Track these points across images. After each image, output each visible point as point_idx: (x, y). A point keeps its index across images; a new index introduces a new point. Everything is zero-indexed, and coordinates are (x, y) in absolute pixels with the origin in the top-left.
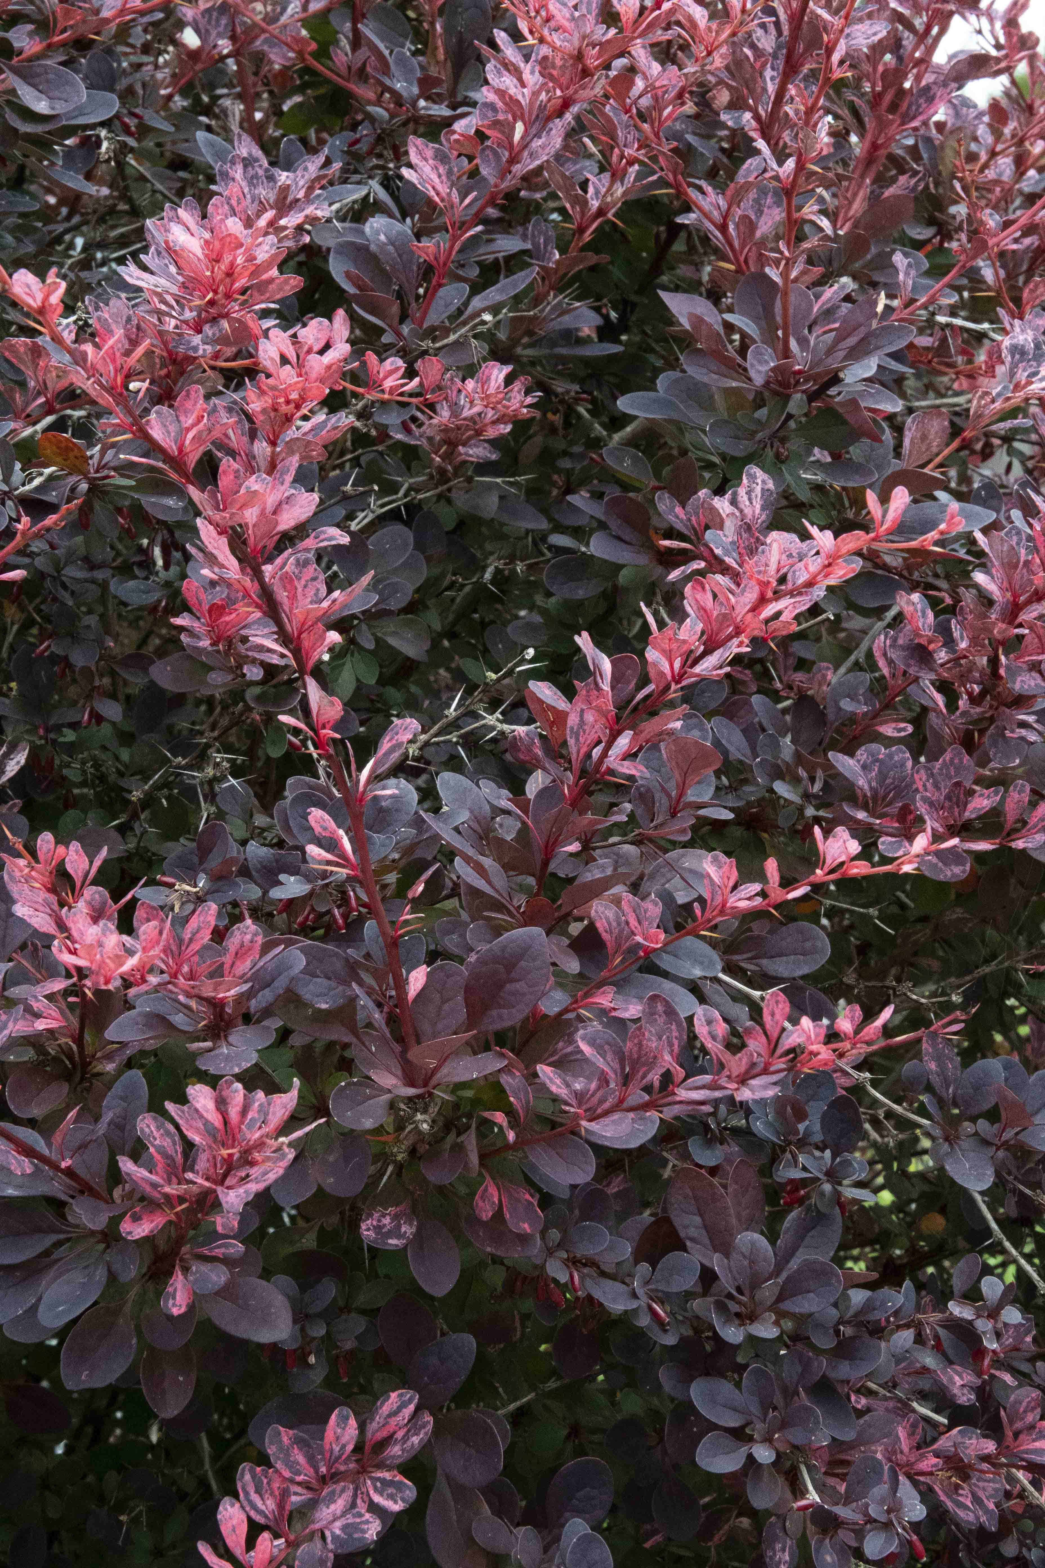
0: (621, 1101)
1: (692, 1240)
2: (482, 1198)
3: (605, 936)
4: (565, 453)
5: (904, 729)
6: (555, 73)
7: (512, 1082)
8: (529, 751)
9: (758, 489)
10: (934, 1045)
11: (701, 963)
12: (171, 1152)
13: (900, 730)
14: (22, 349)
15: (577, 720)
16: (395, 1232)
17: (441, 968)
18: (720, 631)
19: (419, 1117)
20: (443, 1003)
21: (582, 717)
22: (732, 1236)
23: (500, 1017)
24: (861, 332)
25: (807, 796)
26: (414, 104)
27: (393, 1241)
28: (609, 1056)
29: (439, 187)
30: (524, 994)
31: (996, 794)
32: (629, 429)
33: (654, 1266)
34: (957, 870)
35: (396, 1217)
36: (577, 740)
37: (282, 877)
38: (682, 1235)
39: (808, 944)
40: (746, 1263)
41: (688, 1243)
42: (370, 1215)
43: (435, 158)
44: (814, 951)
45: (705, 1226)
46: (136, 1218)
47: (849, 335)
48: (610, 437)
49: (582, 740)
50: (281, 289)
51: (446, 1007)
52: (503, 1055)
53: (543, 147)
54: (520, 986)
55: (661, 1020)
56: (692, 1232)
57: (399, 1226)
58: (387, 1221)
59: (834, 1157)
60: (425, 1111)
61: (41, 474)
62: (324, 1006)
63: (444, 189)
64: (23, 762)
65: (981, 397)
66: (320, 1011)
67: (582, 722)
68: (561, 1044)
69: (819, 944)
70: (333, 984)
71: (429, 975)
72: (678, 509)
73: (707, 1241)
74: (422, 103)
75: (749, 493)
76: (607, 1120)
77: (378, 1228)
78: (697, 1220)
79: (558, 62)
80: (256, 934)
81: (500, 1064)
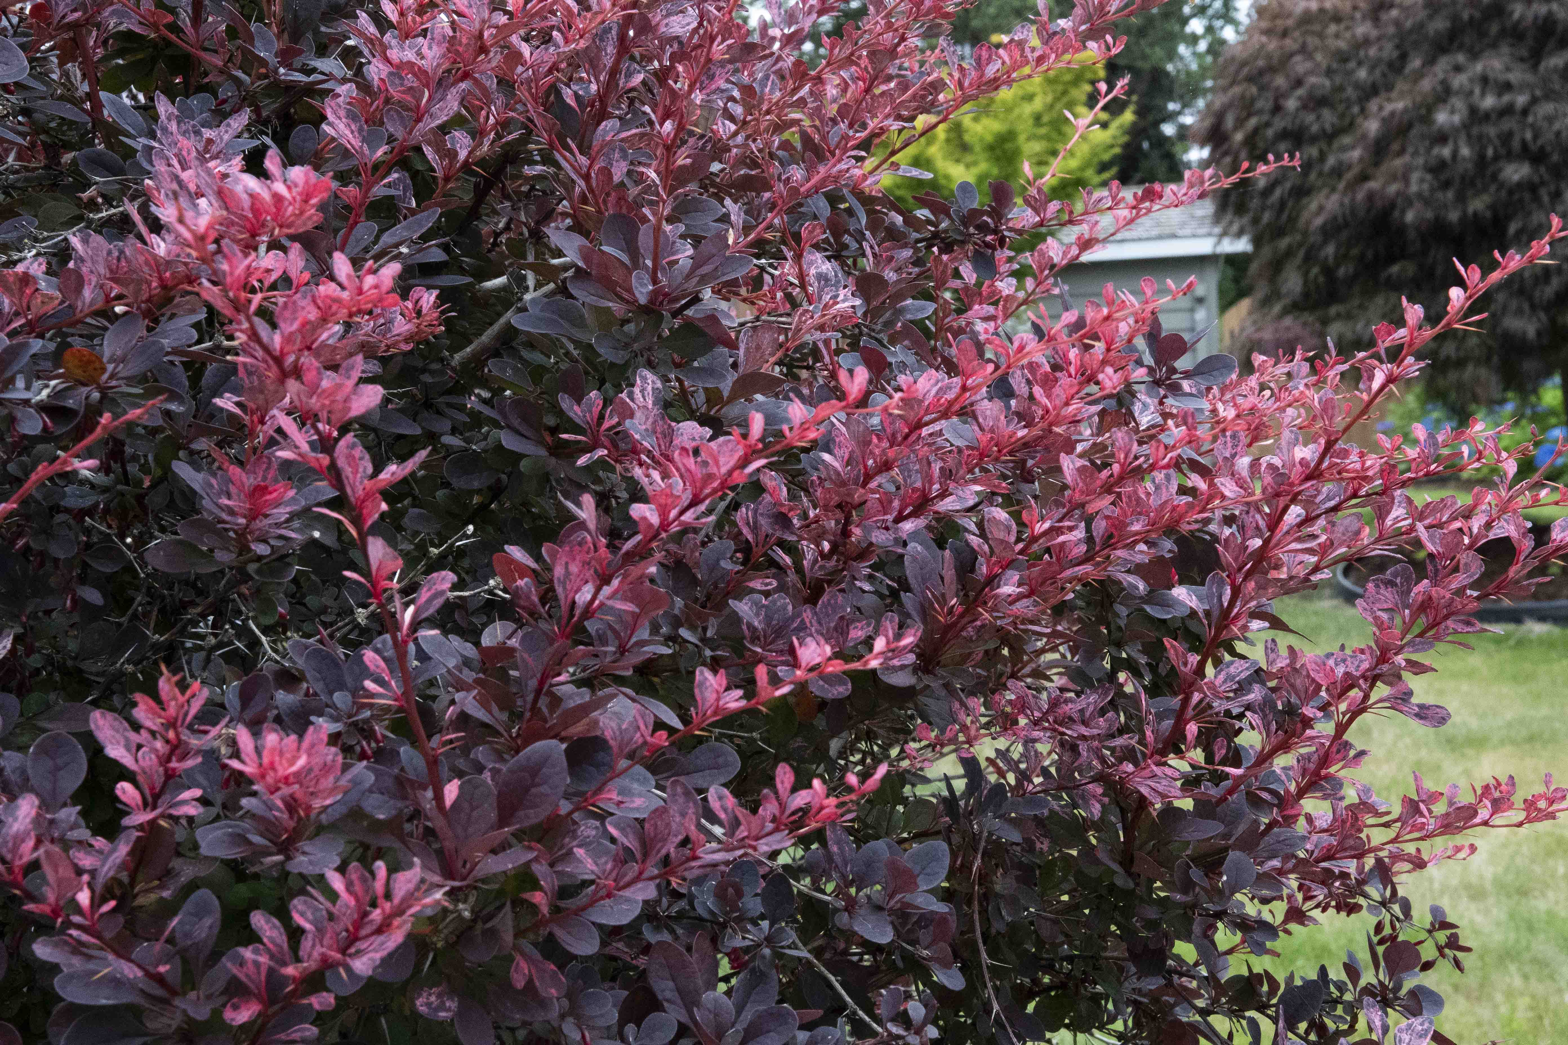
0: (641, 873)
1: (668, 1001)
2: (516, 971)
3: (612, 743)
4: (424, 371)
5: (770, 584)
6: (461, 49)
7: (540, 869)
8: (528, 598)
9: (649, 388)
10: (834, 831)
11: (638, 780)
12: (279, 941)
13: (767, 585)
14: (11, 279)
15: (563, 572)
16: (442, 1007)
17: (469, 781)
18: (701, 490)
19: (461, 906)
20: (473, 810)
21: (567, 568)
22: (700, 995)
23: (527, 817)
24: (716, 261)
25: (703, 640)
26: (276, 71)
27: (443, 1014)
28: (631, 836)
29: (353, 141)
30: (547, 795)
31: (869, 625)
32: (468, 349)
33: (639, 1026)
34: (841, 689)
35: (439, 996)
36: (565, 588)
37: (313, 718)
38: (660, 997)
39: (721, 760)
40: (712, 1017)
41: (666, 1004)
42: (420, 995)
43: (347, 117)
44: (726, 765)
45: (678, 990)
46: (236, 1008)
47: (704, 263)
48: (452, 356)
49: (568, 587)
50: (305, 224)
51: (475, 814)
52: (530, 848)
53: (441, 109)
54: (544, 789)
55: (681, 800)
56: (668, 994)
57: (443, 1003)
58: (433, 998)
59: (771, 926)
60: (465, 902)
61: (47, 386)
62: (381, 817)
63: (357, 143)
64: (9, 646)
65: (802, 315)
66: (379, 820)
67: (568, 573)
68: (567, 840)
69: (730, 759)
70: (386, 798)
71: (461, 788)
72: (576, 407)
73: (679, 1001)
74: (282, 70)
75: (642, 391)
76: (632, 889)
77: (428, 1005)
78: (671, 984)
79: (464, 41)
80: (336, 755)
81: (531, 855)
